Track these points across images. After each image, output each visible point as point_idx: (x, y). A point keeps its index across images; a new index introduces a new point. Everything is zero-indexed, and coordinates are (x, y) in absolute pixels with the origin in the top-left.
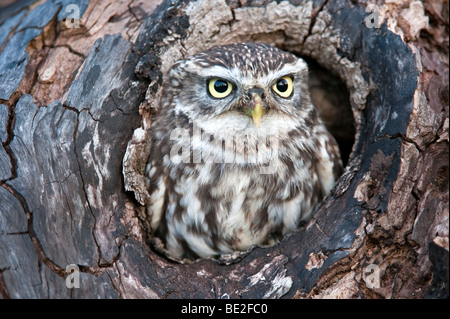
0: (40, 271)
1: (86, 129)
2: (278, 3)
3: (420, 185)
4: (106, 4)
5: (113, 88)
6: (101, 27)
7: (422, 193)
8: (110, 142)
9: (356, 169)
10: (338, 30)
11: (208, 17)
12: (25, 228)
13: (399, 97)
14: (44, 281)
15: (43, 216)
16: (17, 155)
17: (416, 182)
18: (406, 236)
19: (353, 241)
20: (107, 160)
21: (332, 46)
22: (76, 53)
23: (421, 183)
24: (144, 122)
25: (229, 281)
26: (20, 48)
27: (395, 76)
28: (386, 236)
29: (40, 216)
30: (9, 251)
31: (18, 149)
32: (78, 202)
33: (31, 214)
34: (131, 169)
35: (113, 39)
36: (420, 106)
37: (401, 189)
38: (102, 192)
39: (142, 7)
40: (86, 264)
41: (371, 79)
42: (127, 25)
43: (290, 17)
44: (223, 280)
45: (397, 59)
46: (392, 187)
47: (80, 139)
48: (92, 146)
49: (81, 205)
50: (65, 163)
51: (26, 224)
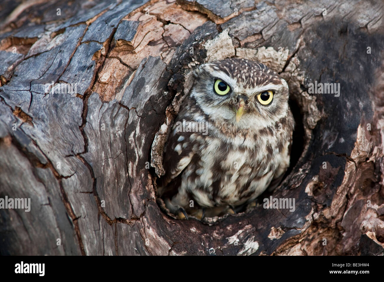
0: (99, 220)
1: (133, 122)
2: (266, 48)
3: (352, 191)
4: (146, 32)
5: (152, 95)
6: (143, 47)
7: (352, 195)
8: (146, 132)
9: (307, 172)
10: (304, 72)
11: (219, 52)
12: (91, 190)
13: (347, 128)
14: (101, 228)
15: (102, 182)
16: (88, 136)
17: (350, 188)
18: (336, 223)
19: (304, 224)
20: (143, 144)
21: (298, 83)
22: (124, 64)
23: (353, 189)
24: (167, 120)
25: (214, 239)
26: (88, 56)
27: (344, 113)
28: (325, 222)
29: (101, 181)
30: (81, 205)
31: (89, 132)
32: (123, 173)
33: (95, 180)
34: (156, 152)
35: (155, 59)
36: (361, 137)
37: (341, 192)
38: (137, 167)
39: (171, 37)
40: (124, 217)
41: (323, 110)
42: (161, 49)
43: (272, 59)
44: (209, 238)
45: (359, 100)
46: (337, 190)
47: (128, 128)
48: (135, 134)
49: (124, 175)
50: (118, 145)
51: (92, 186)
